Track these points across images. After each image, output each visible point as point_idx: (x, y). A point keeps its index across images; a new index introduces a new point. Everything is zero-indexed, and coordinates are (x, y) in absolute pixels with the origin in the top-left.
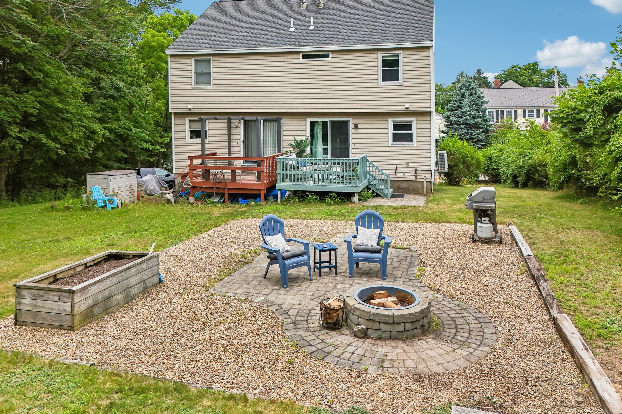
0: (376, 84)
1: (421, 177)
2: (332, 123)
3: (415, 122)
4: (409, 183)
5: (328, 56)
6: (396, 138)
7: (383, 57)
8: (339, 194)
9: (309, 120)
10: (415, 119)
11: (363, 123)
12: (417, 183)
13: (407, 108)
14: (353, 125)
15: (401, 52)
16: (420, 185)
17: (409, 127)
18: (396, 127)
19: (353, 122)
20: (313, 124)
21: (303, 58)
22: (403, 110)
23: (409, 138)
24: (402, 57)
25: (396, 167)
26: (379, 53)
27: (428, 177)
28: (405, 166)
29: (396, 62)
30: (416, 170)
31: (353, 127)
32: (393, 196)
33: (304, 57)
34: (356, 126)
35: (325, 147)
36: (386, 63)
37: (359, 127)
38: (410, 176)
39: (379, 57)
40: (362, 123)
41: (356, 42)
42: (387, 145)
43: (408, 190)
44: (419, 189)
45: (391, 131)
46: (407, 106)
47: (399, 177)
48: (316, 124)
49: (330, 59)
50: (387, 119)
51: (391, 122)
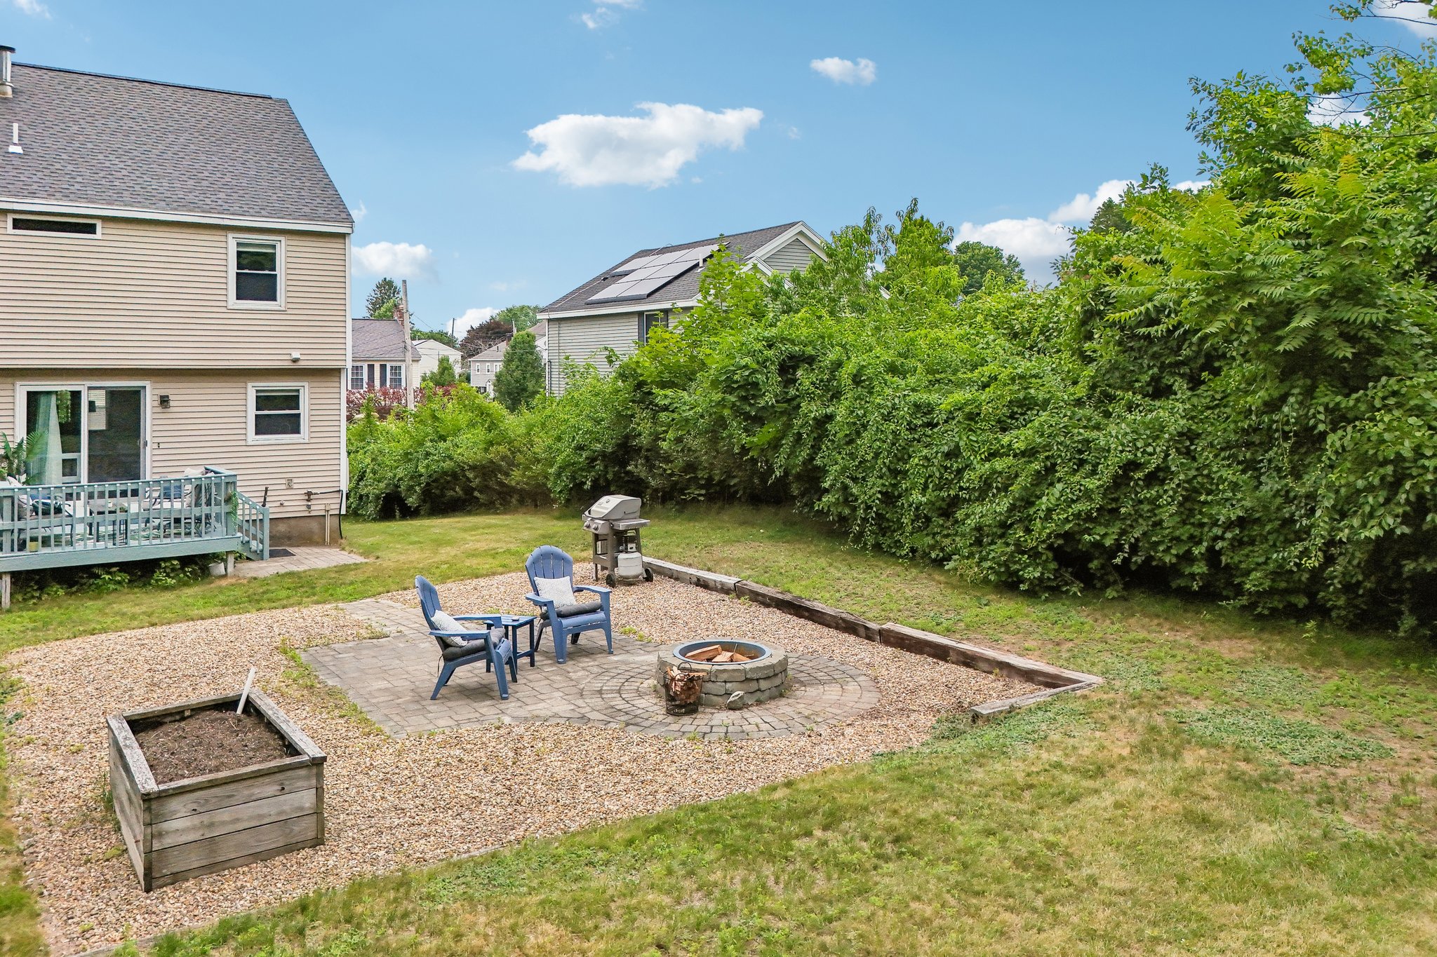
0: (224, 304)
1: (318, 508)
3: (307, 391)
4: (293, 522)
5: (90, 229)
6: (263, 426)
7: (239, 244)
9: (23, 388)
10: (306, 384)
11: (182, 395)
12: (308, 520)
13: (295, 361)
14: (156, 398)
15: (282, 238)
16: (314, 525)
17: (292, 400)
18: (263, 401)
19: (157, 392)
20: (33, 399)
21: (15, 227)
22: (288, 365)
23: (292, 425)
24: (283, 251)
25: (266, 490)
26: (230, 235)
27: (333, 507)
28: (284, 487)
29: (268, 260)
30: (309, 494)
31: (157, 403)
32: (273, 554)
33: (17, 224)
34: (164, 401)
36: (245, 259)
37: (172, 403)
38: (295, 507)
39: (232, 244)
40: (177, 391)
41: (170, 205)
42: (243, 443)
43: (289, 538)
44: (311, 532)
45: (252, 412)
46: (296, 355)
47: (273, 511)
49: (99, 235)
50: (242, 385)
51: (252, 390)
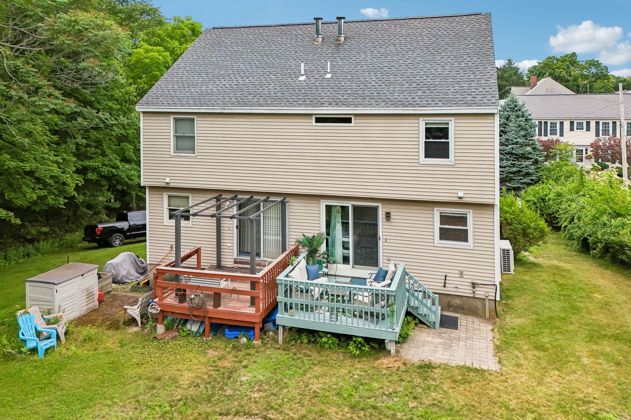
0: (417, 161)
1: (480, 293)
2: (355, 208)
3: (471, 215)
4: (464, 299)
5: (348, 120)
6: (445, 235)
7: (426, 124)
8: (368, 340)
9: (324, 204)
10: (471, 211)
11: (397, 212)
12: (475, 300)
13: (460, 198)
14: (384, 213)
15: (452, 119)
16: (479, 304)
17: (463, 220)
18: (444, 219)
19: (384, 210)
20: (329, 209)
21: (316, 122)
22: (456, 200)
23: (462, 236)
24: (453, 126)
25: (446, 276)
26: (421, 119)
27: (490, 294)
28: (458, 276)
29: (444, 132)
30: (474, 284)
31: (384, 216)
32: (442, 321)
33: (318, 120)
34: (388, 216)
35: (345, 240)
36: (429, 132)
37: (392, 217)
38: (466, 290)
39: (422, 125)
41: (388, 103)
42: (432, 244)
43: (463, 309)
44: (477, 308)
45: (437, 225)
46: (460, 194)
47: (450, 290)
48: (333, 209)
49: (352, 124)
50: (431, 209)
51: (437, 212)
